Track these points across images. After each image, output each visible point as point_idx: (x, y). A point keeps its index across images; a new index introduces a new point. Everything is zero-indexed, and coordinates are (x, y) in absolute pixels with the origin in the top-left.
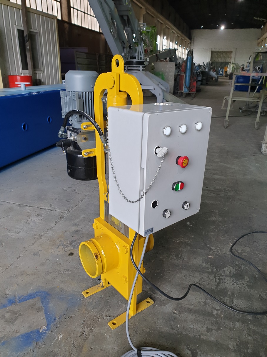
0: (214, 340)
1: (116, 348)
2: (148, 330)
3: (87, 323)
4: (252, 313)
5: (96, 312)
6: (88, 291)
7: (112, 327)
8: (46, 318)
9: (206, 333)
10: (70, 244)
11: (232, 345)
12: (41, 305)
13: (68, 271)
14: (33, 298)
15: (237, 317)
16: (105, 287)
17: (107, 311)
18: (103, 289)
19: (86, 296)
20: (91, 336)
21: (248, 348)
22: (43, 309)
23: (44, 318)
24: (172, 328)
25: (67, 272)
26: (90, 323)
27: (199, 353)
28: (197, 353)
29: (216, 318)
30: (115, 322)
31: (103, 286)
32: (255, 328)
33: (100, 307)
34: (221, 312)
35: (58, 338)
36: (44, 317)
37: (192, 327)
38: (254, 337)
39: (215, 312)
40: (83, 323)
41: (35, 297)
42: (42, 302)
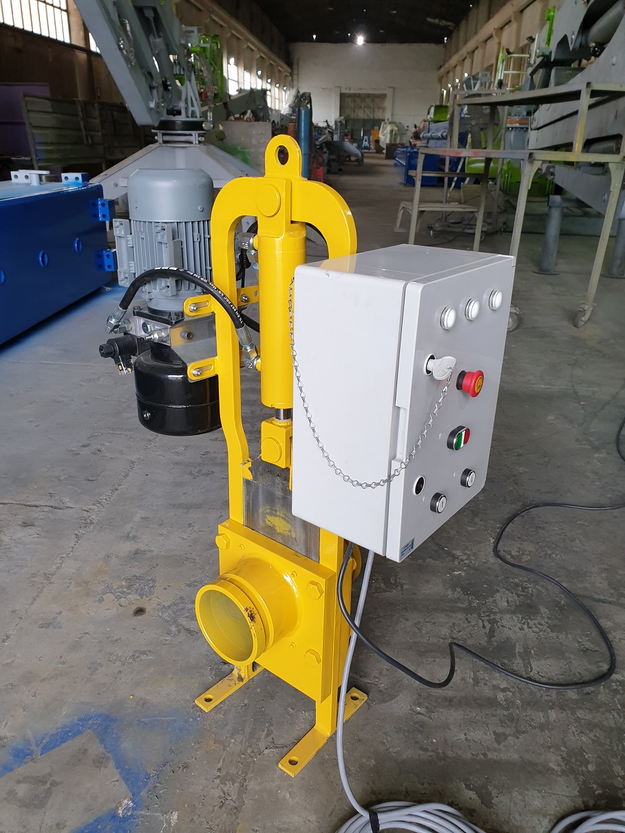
0: (515, 757)
1: (313, 818)
4: (575, 684)
5: (241, 743)
6: (209, 696)
7: (291, 772)
9: (496, 745)
10: (129, 587)
11: (553, 761)
12: (101, 749)
13: (144, 653)
14: (75, 735)
15: (547, 698)
16: (245, 681)
17: (268, 735)
18: (241, 684)
19: (207, 708)
20: (246, 802)
21: (588, 762)
22: (108, 758)
23: (118, 781)
24: (422, 749)
25: (143, 657)
26: (235, 772)
27: (494, 792)
28: (489, 794)
29: (507, 709)
30: (294, 758)
31: (240, 679)
32: (589, 717)
33: (248, 730)
34: (514, 693)
35: (169, 823)
36: (117, 777)
37: (462, 737)
38: (591, 736)
39: (500, 696)
40: (218, 774)
41: (80, 732)
42: (102, 741)
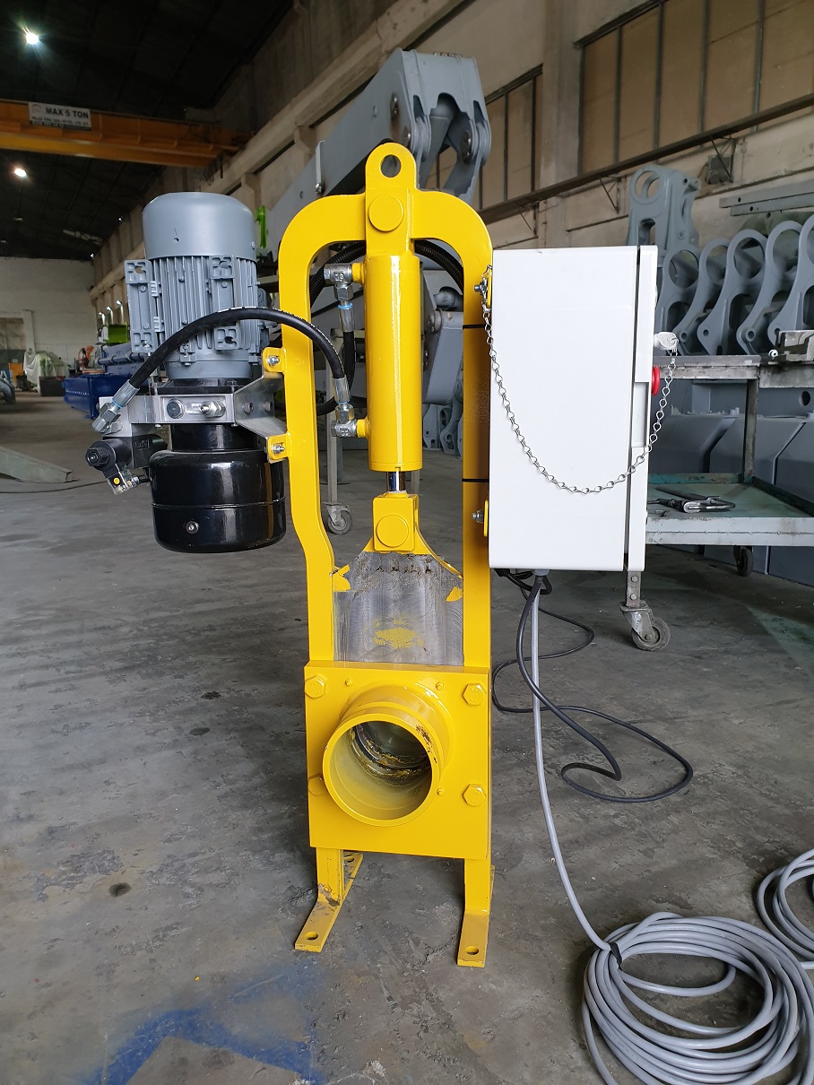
0: (674, 862)
1: (538, 992)
2: (553, 920)
3: (403, 998)
4: (669, 790)
5: (391, 963)
7: (479, 963)
8: (269, 1062)
9: (650, 860)
10: (76, 870)
11: (708, 852)
12: (205, 1049)
13: (170, 928)
15: (656, 810)
16: (341, 903)
18: (339, 907)
19: (317, 947)
20: (452, 1013)
21: (734, 842)
22: (225, 1053)
23: (264, 1068)
24: (588, 890)
25: (173, 933)
26: (411, 993)
27: (683, 895)
28: (680, 898)
29: (633, 829)
30: (471, 948)
31: (333, 903)
32: (702, 810)
33: (388, 948)
34: (627, 815)
35: (378, 1077)
36: (260, 1065)
37: (615, 865)
38: (717, 821)
39: (617, 821)
40: (392, 1003)
41: (155, 1046)
42: (198, 1040)
